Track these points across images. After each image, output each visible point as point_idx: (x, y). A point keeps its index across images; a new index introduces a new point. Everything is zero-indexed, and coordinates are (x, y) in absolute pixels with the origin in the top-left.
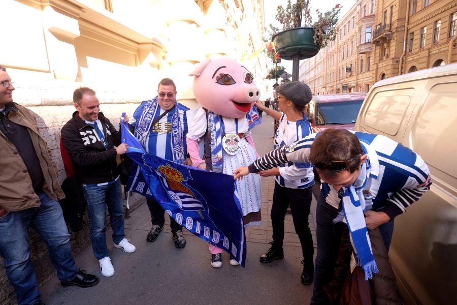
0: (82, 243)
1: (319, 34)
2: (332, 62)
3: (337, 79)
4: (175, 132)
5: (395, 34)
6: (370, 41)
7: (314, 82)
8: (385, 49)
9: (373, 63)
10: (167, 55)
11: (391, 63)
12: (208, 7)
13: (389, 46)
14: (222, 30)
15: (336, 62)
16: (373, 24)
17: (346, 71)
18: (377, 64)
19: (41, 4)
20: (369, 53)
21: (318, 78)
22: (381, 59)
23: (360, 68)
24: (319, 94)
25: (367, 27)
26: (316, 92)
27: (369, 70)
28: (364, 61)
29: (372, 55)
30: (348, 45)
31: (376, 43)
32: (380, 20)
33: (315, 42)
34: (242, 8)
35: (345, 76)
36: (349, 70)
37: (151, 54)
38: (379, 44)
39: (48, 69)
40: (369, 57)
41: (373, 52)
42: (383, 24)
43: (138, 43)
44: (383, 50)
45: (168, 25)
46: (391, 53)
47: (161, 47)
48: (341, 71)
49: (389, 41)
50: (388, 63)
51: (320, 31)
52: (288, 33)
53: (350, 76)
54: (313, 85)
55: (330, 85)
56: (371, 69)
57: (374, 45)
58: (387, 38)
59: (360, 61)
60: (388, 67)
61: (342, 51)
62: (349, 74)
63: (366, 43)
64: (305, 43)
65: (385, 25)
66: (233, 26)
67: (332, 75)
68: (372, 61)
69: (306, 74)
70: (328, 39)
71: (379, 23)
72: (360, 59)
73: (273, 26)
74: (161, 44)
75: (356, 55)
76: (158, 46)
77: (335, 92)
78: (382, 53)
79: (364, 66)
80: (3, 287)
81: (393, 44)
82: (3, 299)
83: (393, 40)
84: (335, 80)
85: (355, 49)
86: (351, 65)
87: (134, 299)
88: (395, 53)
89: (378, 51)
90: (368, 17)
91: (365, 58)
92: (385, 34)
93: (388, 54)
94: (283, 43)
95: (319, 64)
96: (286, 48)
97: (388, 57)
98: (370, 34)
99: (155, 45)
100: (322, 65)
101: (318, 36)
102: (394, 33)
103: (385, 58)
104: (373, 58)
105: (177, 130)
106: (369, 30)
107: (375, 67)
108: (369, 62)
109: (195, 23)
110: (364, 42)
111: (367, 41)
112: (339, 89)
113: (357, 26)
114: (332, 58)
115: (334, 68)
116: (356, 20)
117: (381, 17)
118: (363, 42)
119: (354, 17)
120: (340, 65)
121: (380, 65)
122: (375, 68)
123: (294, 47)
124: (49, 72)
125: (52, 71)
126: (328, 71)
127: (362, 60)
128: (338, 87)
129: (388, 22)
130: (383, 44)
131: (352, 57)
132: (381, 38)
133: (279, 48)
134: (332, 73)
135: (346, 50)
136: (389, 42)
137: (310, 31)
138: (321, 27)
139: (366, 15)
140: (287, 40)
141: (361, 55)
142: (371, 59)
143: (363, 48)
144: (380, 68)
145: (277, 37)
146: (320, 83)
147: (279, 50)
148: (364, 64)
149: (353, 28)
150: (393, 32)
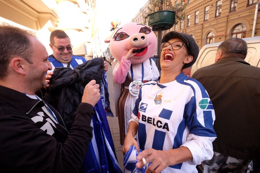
14: (85, 13)
37: (49, 21)
43: (38, 12)
45: (57, 2)
47: (56, 18)
52: (157, 14)
74: (57, 15)
96: (158, 23)
99: (53, 15)
109: (77, 4)
133: (152, 22)
137: (172, 13)
140: (157, 18)
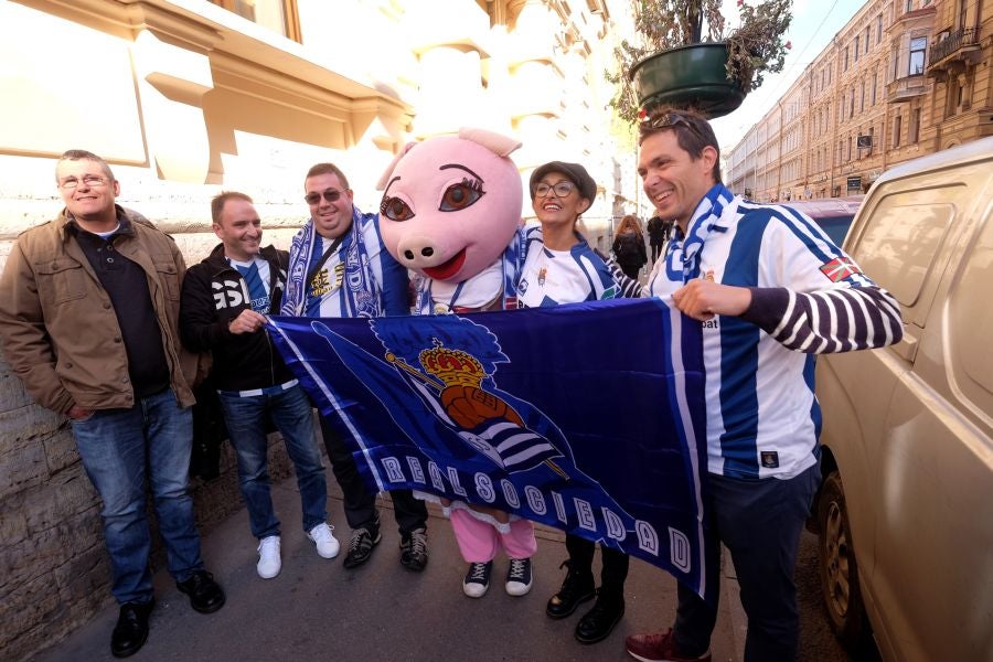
0: (206, 517)
1: (739, 57)
2: (824, 125)
3: (834, 163)
4: (355, 280)
5: (989, 52)
6: (920, 72)
7: (777, 173)
8: (961, 88)
9: (927, 125)
10: (414, 122)
11: (976, 121)
12: (518, 13)
13: (971, 82)
14: (547, 62)
15: (832, 125)
16: (930, 29)
17: (859, 145)
18: (938, 126)
19: (132, 27)
20: (918, 99)
21: (788, 163)
22: (950, 113)
23: (893, 137)
24: (789, 199)
25: (913, 39)
26: (781, 195)
27: (916, 141)
28: (905, 120)
29: (927, 105)
30: (863, 84)
31: (937, 74)
32: (948, 17)
33: (729, 76)
34: (602, 10)
35: (855, 155)
36: (866, 141)
37: (376, 121)
38: (944, 77)
39: (143, 159)
40: (918, 110)
41: (930, 98)
42: (957, 28)
43: (351, 99)
44: (956, 92)
45: (418, 56)
46: (977, 97)
47: (399, 106)
48: (846, 144)
49: (972, 68)
50: (968, 124)
51: (743, 52)
52: (665, 60)
53: (868, 156)
54: (777, 179)
55: (817, 178)
56: (921, 138)
57: (932, 80)
58: (967, 62)
59: (894, 120)
60: (965, 131)
61: (849, 97)
62: (865, 151)
63: (910, 76)
64: (708, 82)
65: (962, 29)
66: (582, 53)
67: (822, 154)
68: (925, 119)
69: (760, 154)
70: (763, 67)
71: (945, 27)
72: (895, 114)
73: (631, 44)
74: (399, 99)
75: (885, 106)
76: (392, 103)
77: (828, 193)
78: (953, 97)
79: (904, 132)
80: (31, 600)
81: (982, 76)
82: (30, 623)
83: (982, 66)
84: (830, 167)
85: (882, 90)
86: (872, 129)
87: (285, 650)
88: (988, 98)
89: (942, 94)
90: (917, 13)
91: (908, 113)
92: (960, 51)
93: (967, 101)
94: (654, 83)
95: (792, 129)
96: (661, 95)
97: (967, 107)
98: (921, 53)
99: (386, 100)
100: (798, 133)
101: (736, 64)
102: (986, 48)
103: (959, 110)
104: (929, 111)
105: (358, 275)
106: (921, 44)
107: (933, 133)
108: (918, 122)
109: (478, 51)
110: (905, 75)
111: (913, 72)
112: (839, 188)
113: (890, 38)
114: (824, 116)
115: (828, 138)
116: (887, 22)
117: (952, 10)
118: (902, 74)
119: (881, 16)
120: (843, 130)
121: (946, 129)
122: (935, 134)
123: (681, 91)
124: (146, 165)
125: (152, 163)
126: (813, 146)
127: (900, 118)
128: (838, 184)
129: (970, 22)
130: (955, 77)
131: (873, 112)
132: (950, 62)
133: (645, 95)
134: (822, 151)
135: (860, 95)
136: (971, 72)
137: (718, 51)
138: (746, 41)
139: (913, 9)
140: (665, 77)
141: (896, 106)
142: (922, 113)
143: (903, 88)
144: (947, 134)
145: (641, 70)
146: (792, 174)
147: (645, 99)
148: (905, 125)
149: (879, 41)
150: (983, 45)
